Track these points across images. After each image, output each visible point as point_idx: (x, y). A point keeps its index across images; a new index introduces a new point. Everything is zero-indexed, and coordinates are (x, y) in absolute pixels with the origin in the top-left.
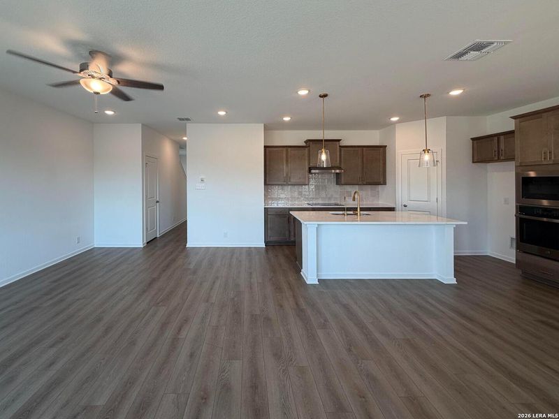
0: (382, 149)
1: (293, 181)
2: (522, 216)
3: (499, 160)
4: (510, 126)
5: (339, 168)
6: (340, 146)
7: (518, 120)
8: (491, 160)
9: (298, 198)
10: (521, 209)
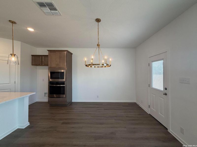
2: (50, 85)
3: (42, 65)
4: (46, 53)
7: (49, 52)
8: (39, 65)
10: (50, 83)
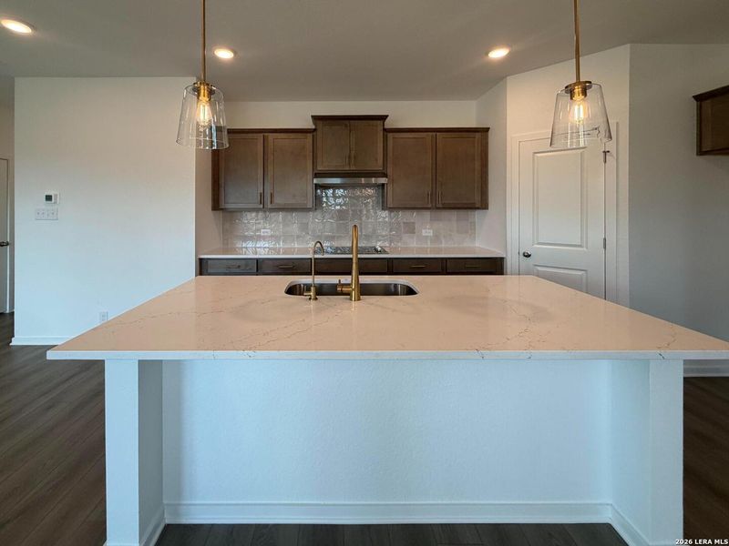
0: (478, 135)
1: (279, 200)
5: (385, 175)
6: (385, 130)
9: (298, 237)
